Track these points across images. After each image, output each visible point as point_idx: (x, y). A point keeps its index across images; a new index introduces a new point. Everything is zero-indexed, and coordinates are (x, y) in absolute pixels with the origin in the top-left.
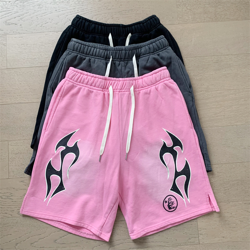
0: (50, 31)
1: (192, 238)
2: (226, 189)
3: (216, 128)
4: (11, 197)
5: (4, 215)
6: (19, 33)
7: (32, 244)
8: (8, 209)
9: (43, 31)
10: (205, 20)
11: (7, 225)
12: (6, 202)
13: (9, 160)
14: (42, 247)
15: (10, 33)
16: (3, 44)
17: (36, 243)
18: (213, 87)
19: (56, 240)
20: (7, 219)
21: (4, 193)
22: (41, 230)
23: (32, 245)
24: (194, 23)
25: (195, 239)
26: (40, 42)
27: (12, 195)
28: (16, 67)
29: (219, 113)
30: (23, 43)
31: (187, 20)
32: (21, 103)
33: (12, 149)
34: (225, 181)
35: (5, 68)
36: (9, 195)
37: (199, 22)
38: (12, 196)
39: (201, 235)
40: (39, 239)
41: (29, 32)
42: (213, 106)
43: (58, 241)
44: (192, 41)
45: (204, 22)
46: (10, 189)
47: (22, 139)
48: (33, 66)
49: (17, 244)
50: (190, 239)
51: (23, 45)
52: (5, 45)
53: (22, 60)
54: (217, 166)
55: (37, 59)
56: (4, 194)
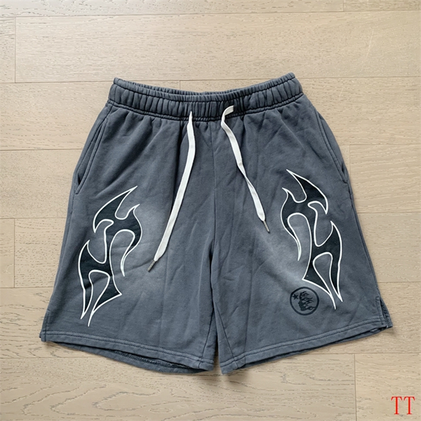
0: (97, 13)
1: (343, 413)
2: (412, 328)
3: (402, 214)
4: (18, 322)
5: (3, 352)
6: (40, 16)
7: (53, 407)
8: (11, 342)
9: (85, 14)
10: (396, 6)
11: (10, 371)
12: (7, 330)
13: (16, 254)
14: (71, 414)
15: (22, 15)
16: (10, 35)
17: (60, 406)
18: (402, 137)
19: (97, 403)
20: (9, 360)
21: (6, 313)
22: (71, 384)
23: (53, 409)
24: (375, 11)
25: (349, 415)
26: (79, 35)
27: (20, 317)
28: (33, 80)
29: (409, 188)
30: (47, 35)
31: (360, 3)
32: (39, 149)
33: (22, 235)
34: (413, 313)
35: (11, 81)
36: (14, 318)
37: (384, 10)
38: (19, 319)
39: (361, 410)
40: (67, 399)
41: (58, 14)
42: (400, 174)
43: (100, 404)
44: (367, 46)
45: (394, 9)
46: (17, 307)
47: (41, 216)
48: (65, 80)
49: (26, 406)
50: (339, 415)
51: (46, 39)
52: (13, 37)
53: (44, 67)
54: (399, 286)
55: (72, 67)
56: (6, 316)
